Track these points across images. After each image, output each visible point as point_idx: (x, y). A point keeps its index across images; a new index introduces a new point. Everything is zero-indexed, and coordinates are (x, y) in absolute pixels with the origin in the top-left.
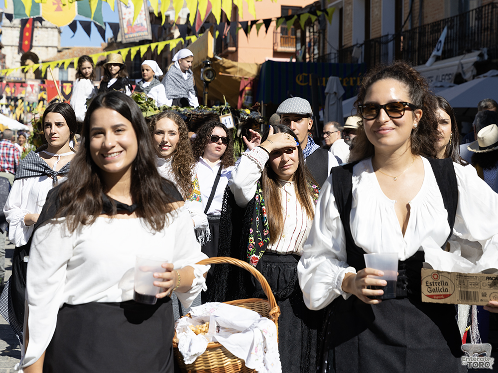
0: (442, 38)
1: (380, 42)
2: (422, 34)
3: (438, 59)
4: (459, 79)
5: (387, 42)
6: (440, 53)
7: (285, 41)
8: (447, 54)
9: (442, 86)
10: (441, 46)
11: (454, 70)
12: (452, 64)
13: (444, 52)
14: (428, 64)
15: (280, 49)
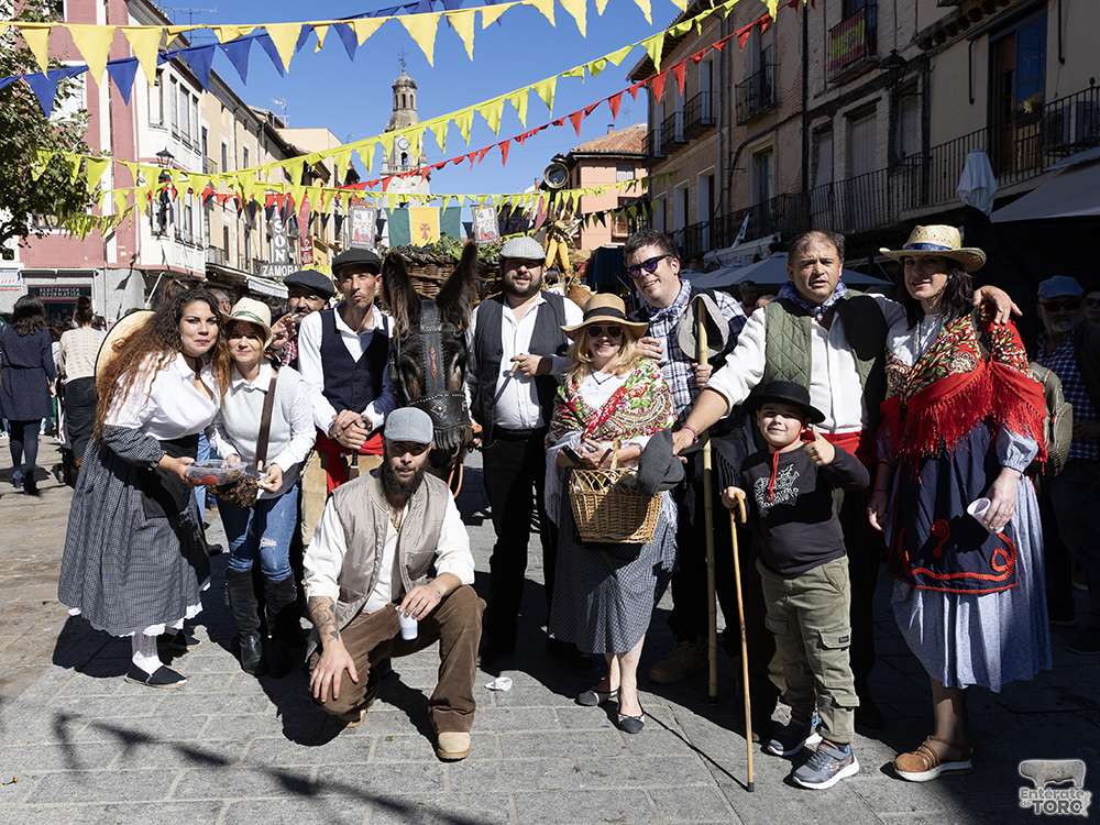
0: (745, 225)
1: (698, 228)
2: (730, 221)
3: (741, 242)
4: (757, 258)
5: (701, 229)
6: (743, 237)
7: (621, 229)
8: (749, 238)
9: (740, 266)
10: (744, 232)
11: (754, 252)
12: (752, 246)
13: (746, 236)
14: (733, 246)
15: (617, 235)
